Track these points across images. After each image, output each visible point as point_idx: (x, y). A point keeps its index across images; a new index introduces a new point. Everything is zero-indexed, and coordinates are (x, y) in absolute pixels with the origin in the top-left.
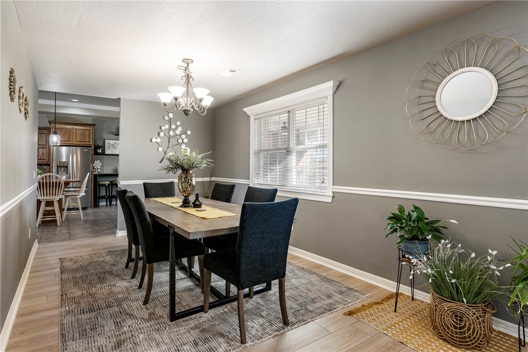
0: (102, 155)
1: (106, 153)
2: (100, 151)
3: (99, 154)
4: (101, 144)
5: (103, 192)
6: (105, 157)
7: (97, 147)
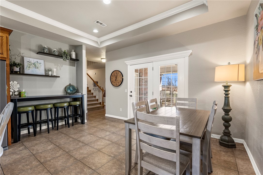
0: (20, 74)
1: (26, 72)
2: (17, 69)
3: (16, 73)
4: (18, 61)
5: (24, 120)
6: (24, 77)
7: (13, 65)
